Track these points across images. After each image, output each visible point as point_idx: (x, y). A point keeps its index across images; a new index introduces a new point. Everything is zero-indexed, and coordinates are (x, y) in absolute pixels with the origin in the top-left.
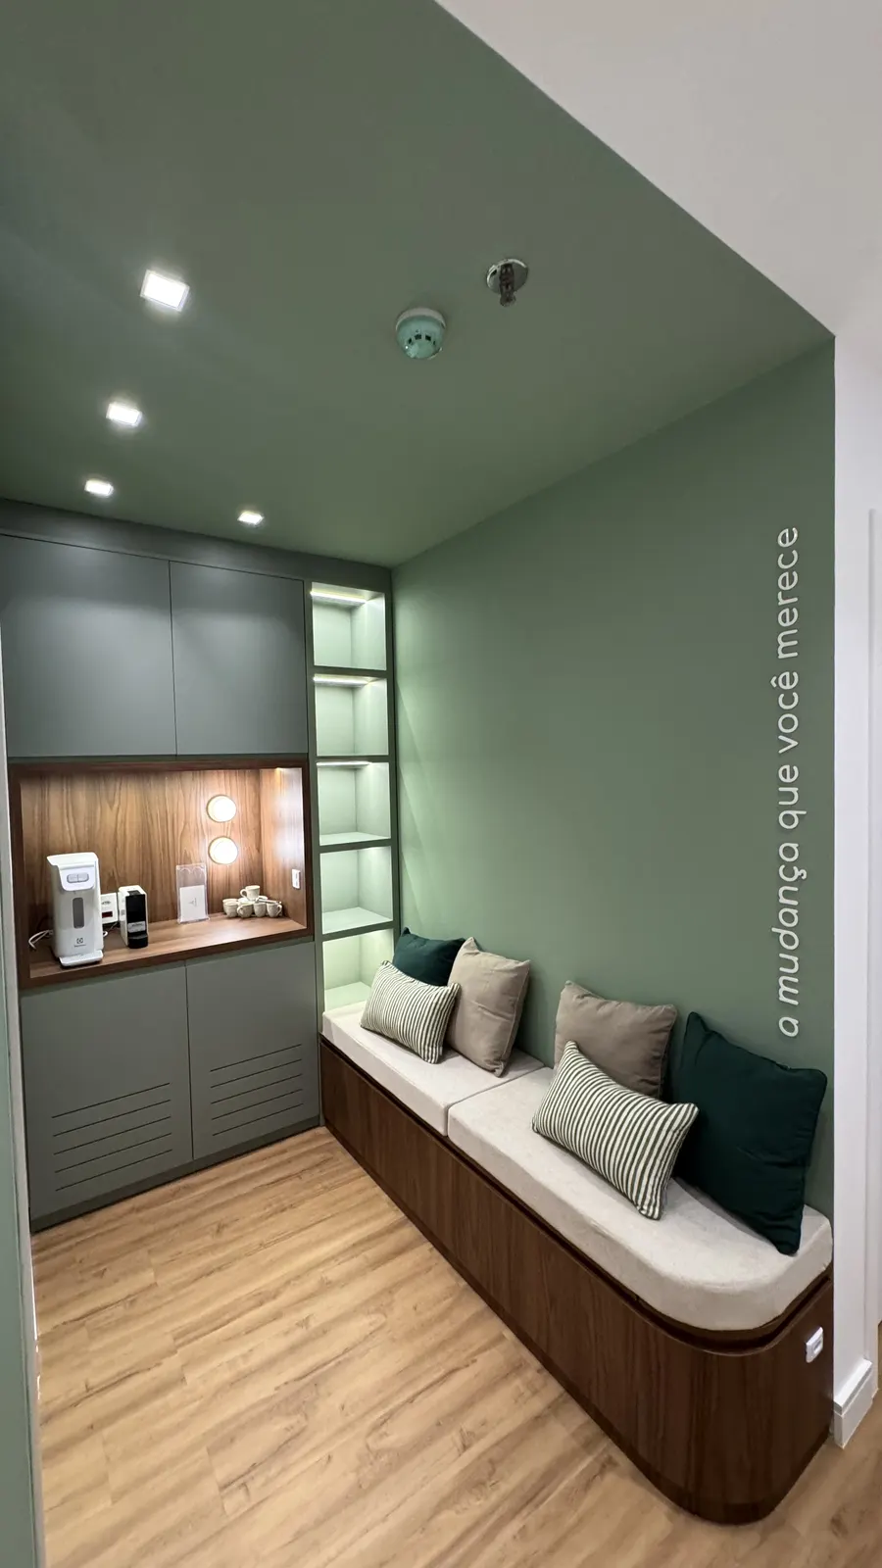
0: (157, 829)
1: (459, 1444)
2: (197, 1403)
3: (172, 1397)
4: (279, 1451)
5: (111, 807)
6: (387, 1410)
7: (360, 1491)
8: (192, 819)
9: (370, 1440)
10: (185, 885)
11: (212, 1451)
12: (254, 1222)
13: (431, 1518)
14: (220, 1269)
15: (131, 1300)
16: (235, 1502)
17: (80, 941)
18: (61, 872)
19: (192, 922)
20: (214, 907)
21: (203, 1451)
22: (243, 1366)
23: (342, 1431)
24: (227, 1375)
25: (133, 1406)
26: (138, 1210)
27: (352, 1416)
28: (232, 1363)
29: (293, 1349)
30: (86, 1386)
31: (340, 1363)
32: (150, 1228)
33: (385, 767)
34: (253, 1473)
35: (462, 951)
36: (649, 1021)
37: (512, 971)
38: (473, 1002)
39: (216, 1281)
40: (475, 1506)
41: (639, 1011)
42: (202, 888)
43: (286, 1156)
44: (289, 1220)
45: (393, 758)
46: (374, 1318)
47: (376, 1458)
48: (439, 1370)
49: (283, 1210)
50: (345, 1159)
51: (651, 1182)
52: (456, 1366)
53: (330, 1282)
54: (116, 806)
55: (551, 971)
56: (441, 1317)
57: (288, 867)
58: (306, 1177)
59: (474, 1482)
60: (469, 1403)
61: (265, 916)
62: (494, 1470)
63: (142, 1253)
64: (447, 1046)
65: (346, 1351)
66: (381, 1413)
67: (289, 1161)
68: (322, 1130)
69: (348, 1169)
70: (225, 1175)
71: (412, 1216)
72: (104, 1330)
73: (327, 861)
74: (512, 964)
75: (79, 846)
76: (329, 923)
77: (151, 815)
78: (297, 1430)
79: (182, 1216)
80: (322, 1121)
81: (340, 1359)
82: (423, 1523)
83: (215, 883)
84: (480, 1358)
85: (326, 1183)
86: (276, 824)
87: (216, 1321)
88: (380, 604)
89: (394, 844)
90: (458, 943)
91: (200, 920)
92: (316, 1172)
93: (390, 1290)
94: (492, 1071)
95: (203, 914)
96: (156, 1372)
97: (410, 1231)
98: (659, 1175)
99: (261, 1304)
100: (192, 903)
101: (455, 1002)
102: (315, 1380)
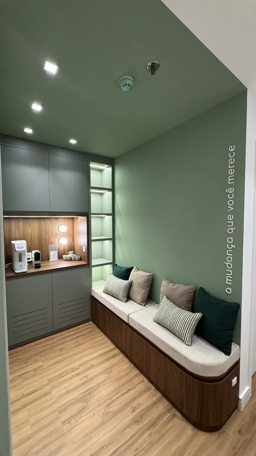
0: (43, 234)
1: (132, 410)
2: (55, 399)
3: (48, 397)
4: (80, 412)
5: (30, 227)
6: (111, 401)
7: (103, 424)
8: (54, 231)
9: (106, 409)
10: (51, 251)
11: (59, 413)
12: (72, 348)
13: (123, 431)
14: (61, 361)
15: (35, 370)
16: (67, 427)
17: (21, 266)
18: (15, 245)
19: (54, 261)
20: (60, 257)
21: (57, 412)
22: (68, 389)
23: (98, 406)
24: (64, 391)
25: (36, 400)
26: (37, 345)
27: (101, 402)
28: (65, 388)
29: (83, 384)
30: (22, 394)
31: (97, 388)
32: (41, 350)
33: (111, 217)
34: (71, 419)
35: (133, 270)
36: (187, 290)
37: (147, 276)
38: (136, 285)
39: (61, 365)
40: (136, 428)
41: (185, 287)
42: (56, 252)
43: (81, 329)
44: (81, 348)
45: (113, 214)
46: (106, 375)
47: (107, 414)
48: (126, 390)
49: (80, 345)
50: (98, 331)
51: (188, 335)
52: (131, 388)
53: (94, 365)
54: (32, 226)
55: (159, 275)
56: (126, 375)
57: (82, 245)
58: (86, 336)
59: (136, 421)
60: (135, 399)
61: (75, 260)
62: (142, 417)
63: (38, 357)
64: (128, 298)
65: (99, 384)
66: (109, 401)
67: (82, 331)
68: (91, 322)
69: (99, 333)
70: (63, 335)
71: (117, 346)
72: (27, 379)
73: (94, 245)
74: (148, 274)
75: (20, 238)
76: (94, 262)
77: (42, 230)
78: (84, 406)
79: (50, 346)
80: (91, 320)
81: (97, 386)
82: (121, 432)
83: (60, 251)
84: (138, 386)
85: (93, 337)
86: (79, 233)
87: (61, 376)
88: (110, 169)
89: (113, 239)
90: (132, 268)
91: (56, 261)
92: (90, 334)
93: (111, 367)
94: (142, 305)
95: (57, 260)
96: (43, 390)
97: (117, 351)
98: (191, 333)
99: (74, 371)
100: (54, 256)
101: (131, 285)
102: (89, 393)
